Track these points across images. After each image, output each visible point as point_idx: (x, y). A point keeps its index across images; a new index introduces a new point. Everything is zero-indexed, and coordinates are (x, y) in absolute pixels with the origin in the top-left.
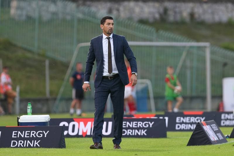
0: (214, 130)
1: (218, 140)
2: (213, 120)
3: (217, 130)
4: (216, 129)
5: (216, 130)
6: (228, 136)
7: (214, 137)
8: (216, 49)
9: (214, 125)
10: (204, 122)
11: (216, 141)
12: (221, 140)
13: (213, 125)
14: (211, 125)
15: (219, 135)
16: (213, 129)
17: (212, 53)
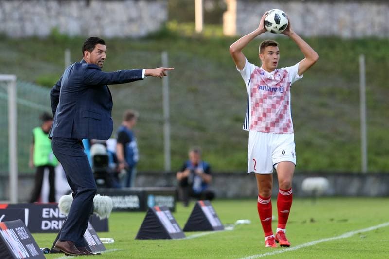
0: (22, 239)
1: (28, 256)
2: (20, 220)
3: (27, 239)
4: (25, 235)
5: (25, 238)
6: (48, 250)
7: (21, 252)
8: (28, 86)
9: (22, 228)
10: (3, 222)
11: (25, 258)
12: (34, 256)
13: (19, 228)
14: (16, 229)
15: (31, 247)
16: (19, 237)
17: (20, 94)
